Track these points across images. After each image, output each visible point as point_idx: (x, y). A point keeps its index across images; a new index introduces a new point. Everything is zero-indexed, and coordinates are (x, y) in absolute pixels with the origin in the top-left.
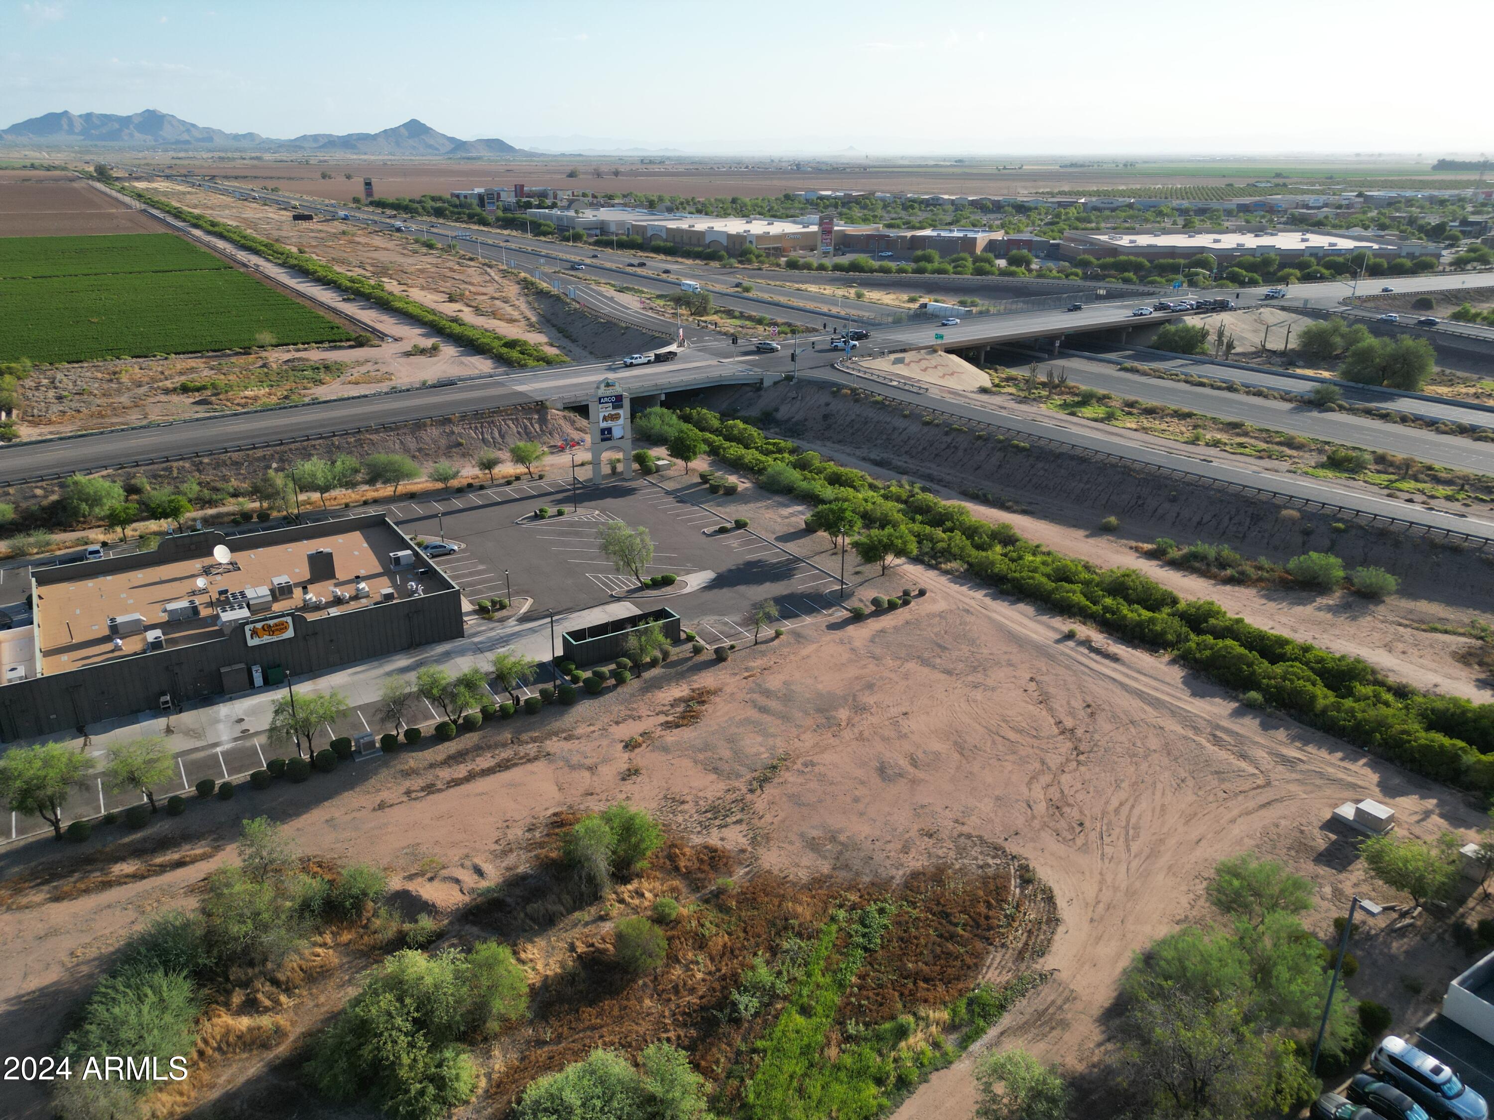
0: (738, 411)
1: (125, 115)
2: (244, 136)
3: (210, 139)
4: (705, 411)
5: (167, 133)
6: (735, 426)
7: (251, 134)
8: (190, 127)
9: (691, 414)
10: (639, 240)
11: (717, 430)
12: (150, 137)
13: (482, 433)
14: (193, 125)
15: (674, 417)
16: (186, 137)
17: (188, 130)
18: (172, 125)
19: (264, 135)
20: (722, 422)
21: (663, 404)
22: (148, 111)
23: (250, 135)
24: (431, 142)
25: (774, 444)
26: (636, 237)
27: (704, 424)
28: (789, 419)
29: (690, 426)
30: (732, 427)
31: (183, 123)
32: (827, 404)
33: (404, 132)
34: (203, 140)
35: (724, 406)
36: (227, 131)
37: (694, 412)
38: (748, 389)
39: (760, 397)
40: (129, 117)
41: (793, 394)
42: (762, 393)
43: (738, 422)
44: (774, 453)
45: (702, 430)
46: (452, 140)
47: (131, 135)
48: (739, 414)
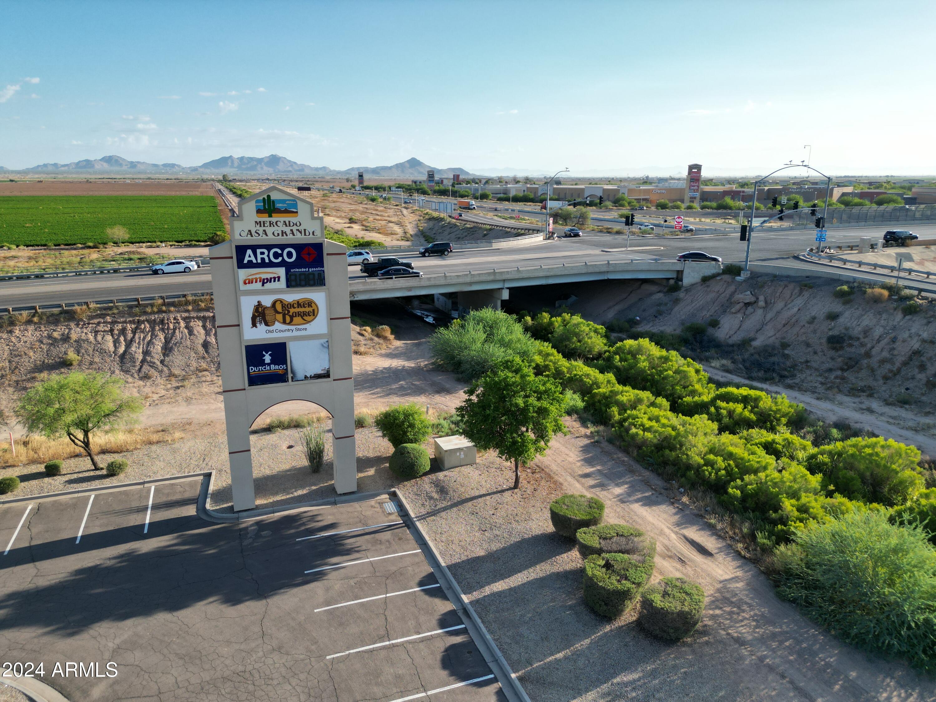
0: (637, 323)
1: (260, 157)
2: (321, 169)
3: (303, 170)
4: (577, 319)
5: (282, 166)
6: (639, 350)
7: (324, 167)
9: (551, 324)
10: (532, 196)
11: (599, 356)
12: (272, 169)
13: (129, 344)
14: (295, 163)
15: (518, 328)
16: (290, 169)
17: (292, 166)
18: (284, 163)
19: (332, 169)
20: (612, 343)
21: (508, 307)
22: (272, 155)
24: (422, 170)
25: (745, 400)
26: (529, 193)
27: (574, 343)
28: (745, 343)
29: (547, 347)
30: (634, 354)
31: (290, 161)
32: (833, 317)
33: (407, 165)
34: (300, 170)
35: (610, 315)
36: (312, 166)
37: (557, 321)
38: (654, 288)
39: (677, 301)
40: (262, 159)
41: (747, 297)
42: (681, 294)
43: (645, 342)
44: (749, 425)
45: (569, 354)
47: (262, 168)
48: (640, 329)
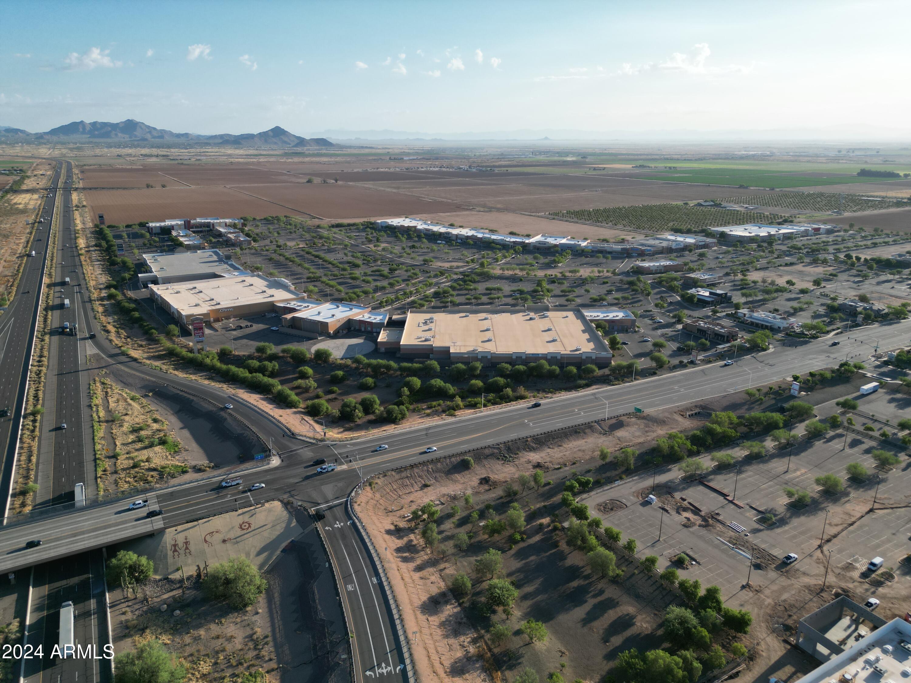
1: (115, 122)
2: (183, 135)
3: (162, 137)
5: (138, 133)
8: (151, 129)
12: (128, 136)
14: (154, 129)
16: (149, 135)
17: (150, 132)
18: (142, 129)
22: (128, 120)
23: (186, 135)
24: (286, 139)
31: (148, 127)
36: (173, 132)
40: (118, 124)
46: (299, 138)
47: (117, 135)
